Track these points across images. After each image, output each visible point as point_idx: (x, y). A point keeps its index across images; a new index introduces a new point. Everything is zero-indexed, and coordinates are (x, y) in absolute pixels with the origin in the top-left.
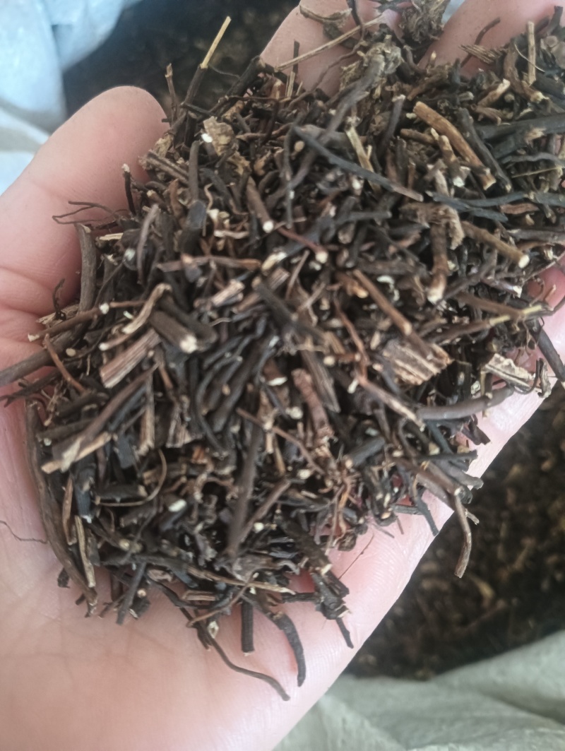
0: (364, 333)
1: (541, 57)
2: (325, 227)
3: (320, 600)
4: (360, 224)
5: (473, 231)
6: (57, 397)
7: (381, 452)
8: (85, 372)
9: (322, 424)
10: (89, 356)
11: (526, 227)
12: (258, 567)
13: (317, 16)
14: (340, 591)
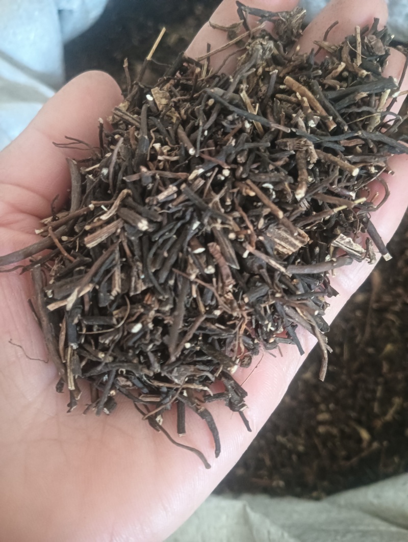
0: (254, 219)
1: (365, 47)
2: (229, 152)
3: (229, 396)
4: (250, 151)
5: (323, 155)
6: (57, 266)
7: (267, 294)
8: (75, 250)
9: (228, 277)
10: (78, 239)
11: (356, 154)
12: (189, 374)
13: (222, 27)
14: (241, 394)
